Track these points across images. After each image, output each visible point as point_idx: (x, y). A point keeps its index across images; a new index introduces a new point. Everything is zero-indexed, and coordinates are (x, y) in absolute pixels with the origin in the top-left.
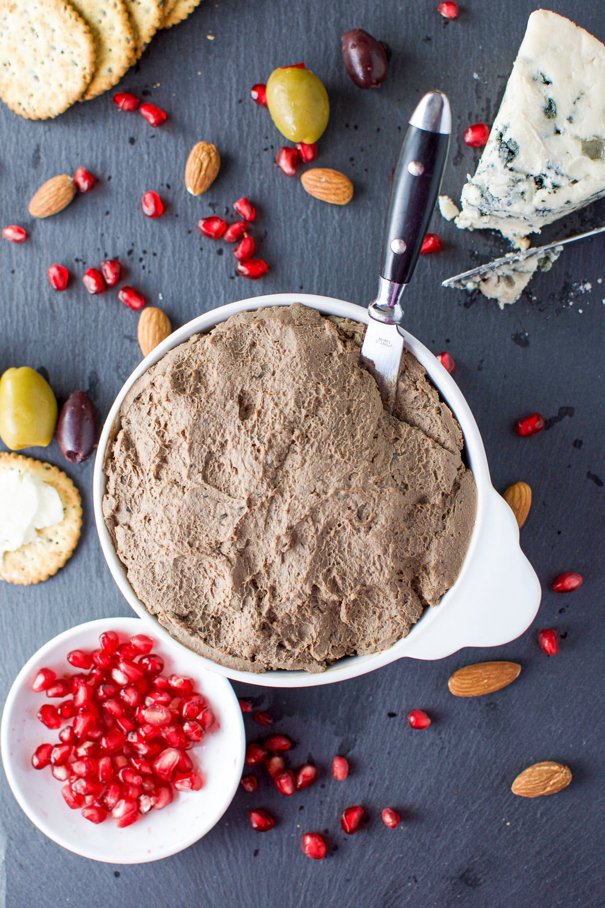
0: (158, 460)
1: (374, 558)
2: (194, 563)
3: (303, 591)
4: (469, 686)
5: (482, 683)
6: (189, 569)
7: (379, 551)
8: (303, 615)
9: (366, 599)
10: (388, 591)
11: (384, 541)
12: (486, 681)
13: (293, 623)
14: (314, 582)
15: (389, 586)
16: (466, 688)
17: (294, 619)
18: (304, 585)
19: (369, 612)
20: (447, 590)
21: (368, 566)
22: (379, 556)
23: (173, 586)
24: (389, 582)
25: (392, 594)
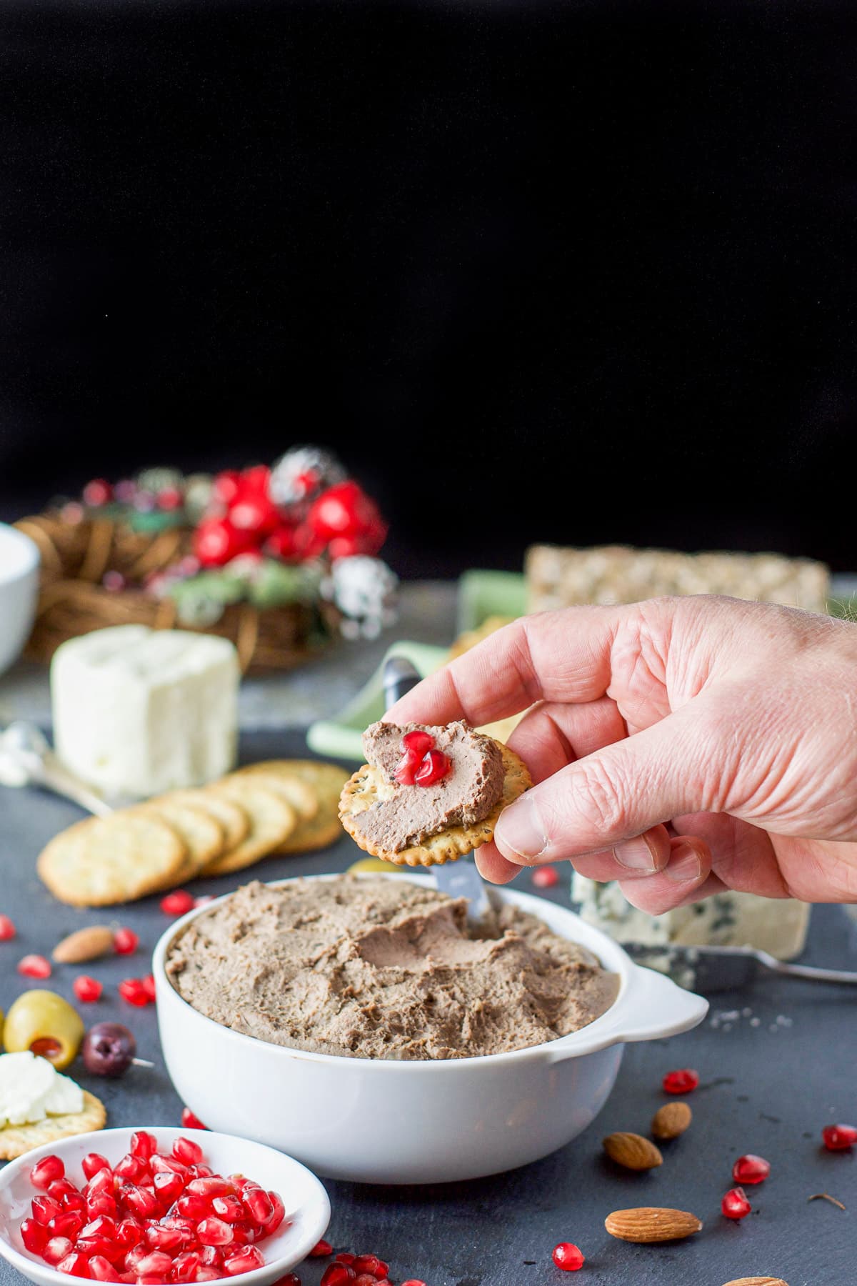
0: (238, 932)
1: (501, 984)
2: (280, 987)
3: (417, 996)
4: (634, 1216)
5: (652, 1217)
6: (273, 994)
7: (508, 977)
8: (416, 1021)
9: (493, 1025)
10: (520, 1016)
11: (514, 969)
12: (656, 1215)
13: (404, 1025)
14: (430, 989)
15: (521, 1007)
16: (629, 1219)
17: (405, 1021)
18: (418, 991)
19: (497, 1037)
20: (592, 1022)
21: (495, 989)
22: (508, 983)
23: (253, 1003)
24: (520, 1002)
25: (526, 1019)
